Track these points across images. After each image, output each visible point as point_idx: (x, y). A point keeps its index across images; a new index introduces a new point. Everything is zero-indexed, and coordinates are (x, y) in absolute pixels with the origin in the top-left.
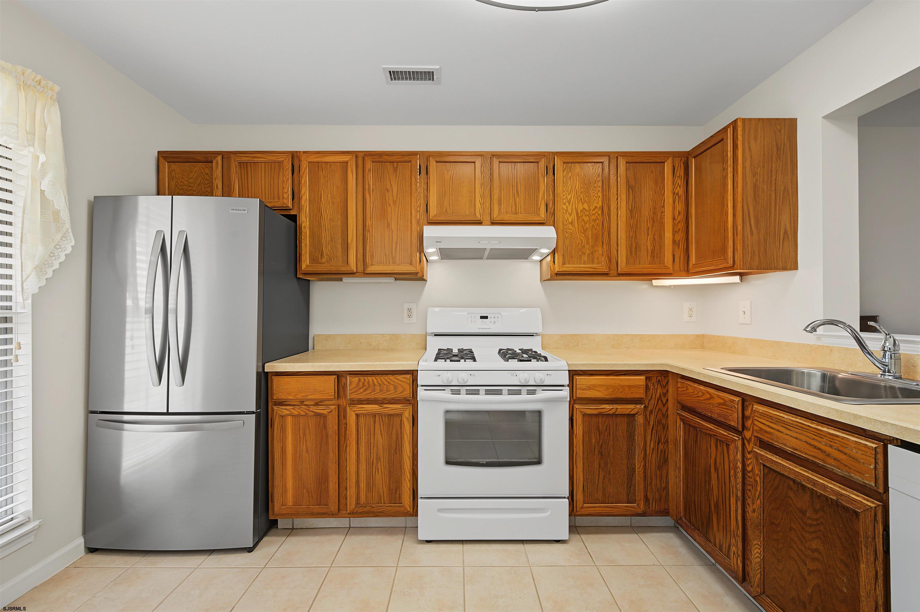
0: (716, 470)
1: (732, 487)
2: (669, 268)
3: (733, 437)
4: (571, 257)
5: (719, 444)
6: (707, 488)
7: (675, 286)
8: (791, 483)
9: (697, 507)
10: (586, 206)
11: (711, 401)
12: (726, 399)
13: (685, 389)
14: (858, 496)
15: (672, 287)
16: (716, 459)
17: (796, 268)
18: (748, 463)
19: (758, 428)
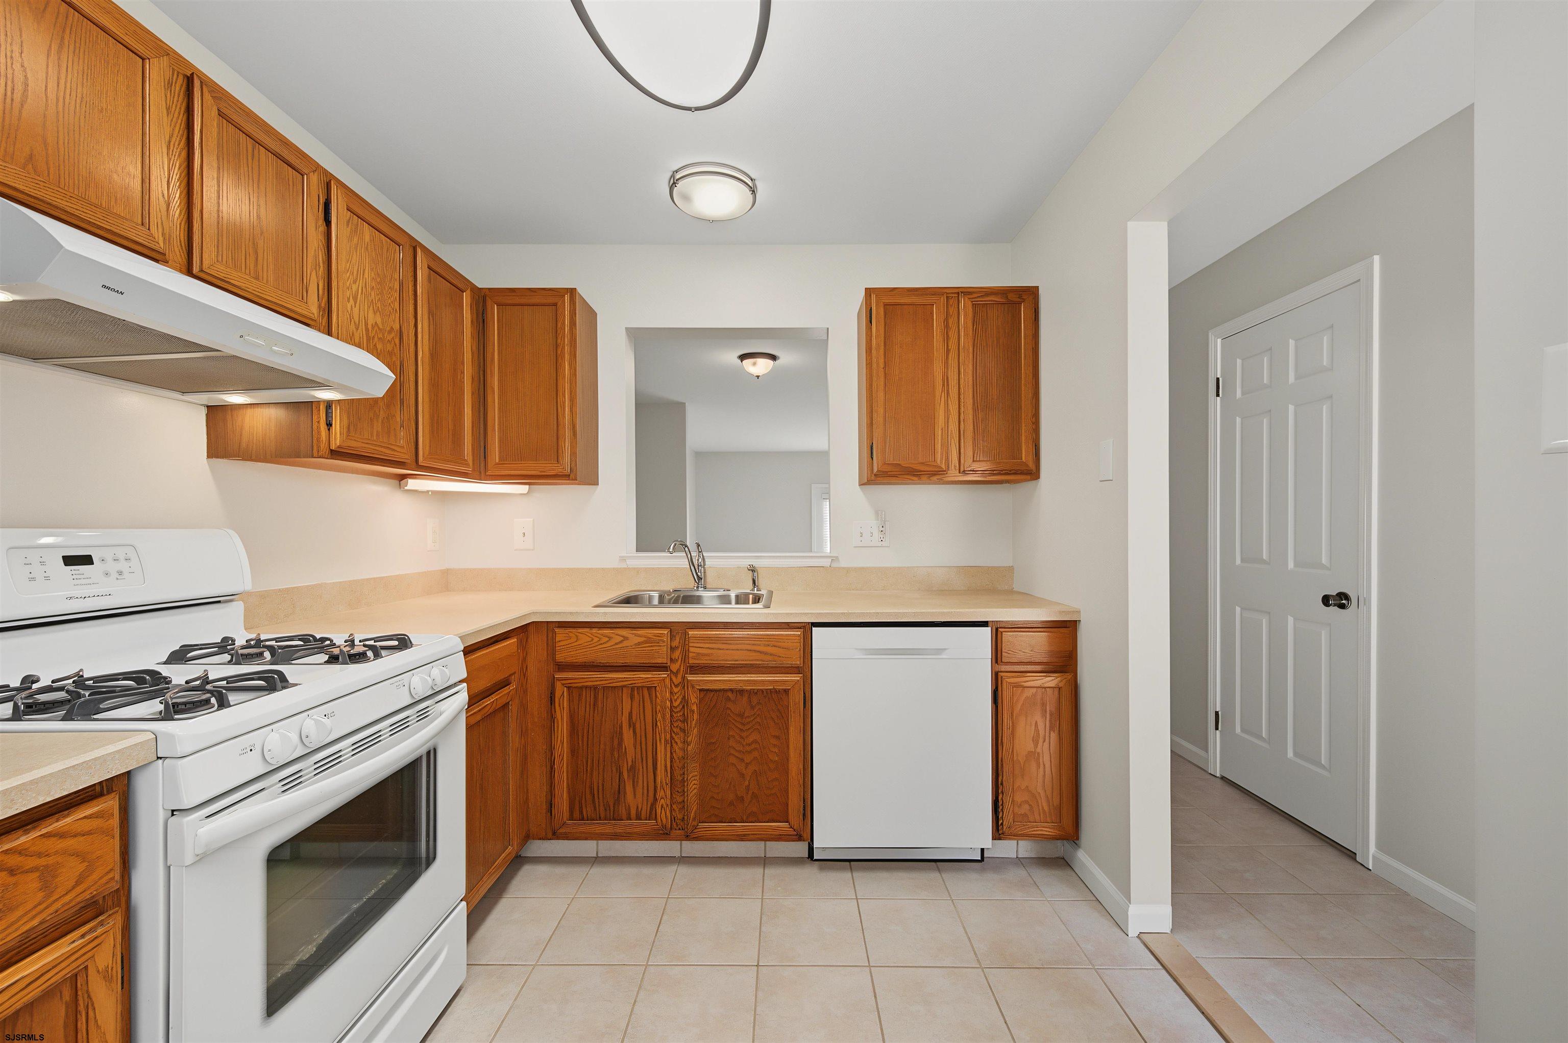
0: (632, 725)
1: (659, 734)
2: (468, 465)
3: (659, 676)
4: (359, 419)
5: (636, 692)
6: (616, 756)
7: (435, 493)
8: (730, 694)
9: (596, 793)
10: (379, 321)
11: (625, 644)
12: (650, 636)
13: (574, 640)
14: (788, 677)
15: (430, 493)
16: (631, 714)
17: (595, 483)
18: (675, 698)
19: (694, 655)
